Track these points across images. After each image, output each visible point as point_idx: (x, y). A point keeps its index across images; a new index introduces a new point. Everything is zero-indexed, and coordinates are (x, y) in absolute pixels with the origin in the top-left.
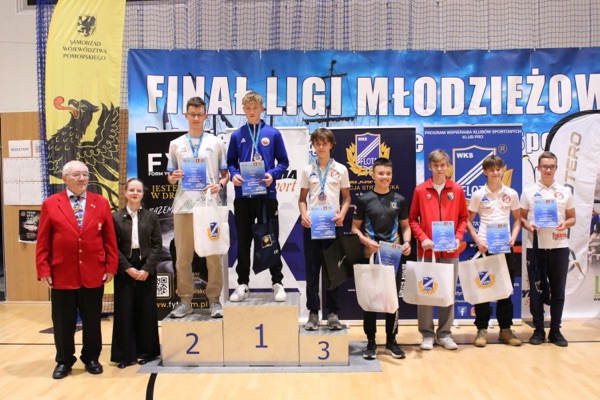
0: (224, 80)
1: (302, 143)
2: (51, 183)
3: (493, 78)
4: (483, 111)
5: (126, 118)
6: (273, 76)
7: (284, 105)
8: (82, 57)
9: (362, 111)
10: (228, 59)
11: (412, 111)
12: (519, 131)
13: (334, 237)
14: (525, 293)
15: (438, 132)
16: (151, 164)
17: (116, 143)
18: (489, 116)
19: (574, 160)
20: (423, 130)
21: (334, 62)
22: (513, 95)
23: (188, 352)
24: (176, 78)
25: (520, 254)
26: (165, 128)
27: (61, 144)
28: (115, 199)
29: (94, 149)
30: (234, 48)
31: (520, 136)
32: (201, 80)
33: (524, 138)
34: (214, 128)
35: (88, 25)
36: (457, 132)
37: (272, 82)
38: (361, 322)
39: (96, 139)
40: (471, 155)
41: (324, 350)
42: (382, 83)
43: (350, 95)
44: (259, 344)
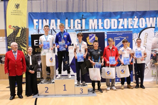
0: (54, 20)
1: (75, 37)
2: (8, 48)
3: (125, 19)
4: (122, 28)
5: (28, 31)
6: (67, 19)
7: (70, 27)
8: (16, 15)
9: (90, 28)
10: (55, 15)
12: (132, 33)
13: (83, 61)
14: (134, 75)
15: (110, 33)
16: (35, 43)
17: (26, 37)
18: (124, 29)
19: (146, 40)
20: (106, 33)
21: (83, 15)
22: (130, 23)
23: (46, 92)
24: (41, 20)
25: (132, 65)
26: (38, 33)
27: (11, 38)
28: (25, 52)
29: (20, 39)
30: (57, 12)
31: (132, 34)
32: (48, 20)
33: (133, 35)
34: (52, 33)
35: (17, 6)
36: (116, 33)
37: (67, 21)
38: (91, 83)
39: (20, 36)
40: (119, 39)
41: (81, 91)
42: (96, 21)
43: (87, 24)
44: (64, 90)
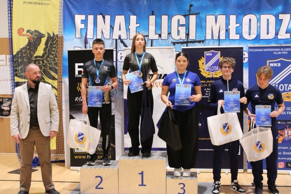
0: (123, 17)
1: (170, 57)
2: (15, 81)
4: (288, 36)
5: (62, 41)
6: (153, 15)
7: (160, 33)
8: (35, 3)
9: (209, 37)
11: (241, 37)
15: (257, 50)
16: (77, 70)
17: (56, 56)
20: (248, 48)
21: (191, 6)
23: (96, 188)
24: (93, 16)
26: (86, 48)
27: (22, 57)
28: (55, 91)
29: (43, 61)
32: (108, 18)
34: (116, 48)
36: (270, 50)
37: (152, 19)
39: (43, 54)
40: (279, 65)
41: (181, 188)
42: (222, 19)
43: (201, 27)
44: (141, 184)
